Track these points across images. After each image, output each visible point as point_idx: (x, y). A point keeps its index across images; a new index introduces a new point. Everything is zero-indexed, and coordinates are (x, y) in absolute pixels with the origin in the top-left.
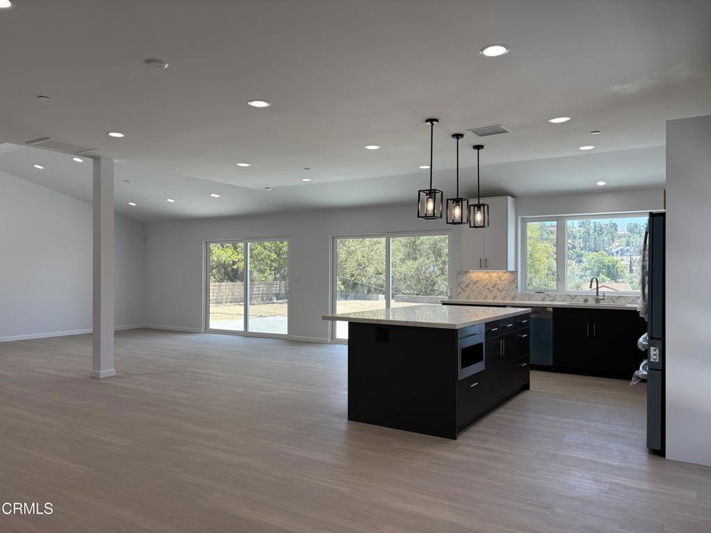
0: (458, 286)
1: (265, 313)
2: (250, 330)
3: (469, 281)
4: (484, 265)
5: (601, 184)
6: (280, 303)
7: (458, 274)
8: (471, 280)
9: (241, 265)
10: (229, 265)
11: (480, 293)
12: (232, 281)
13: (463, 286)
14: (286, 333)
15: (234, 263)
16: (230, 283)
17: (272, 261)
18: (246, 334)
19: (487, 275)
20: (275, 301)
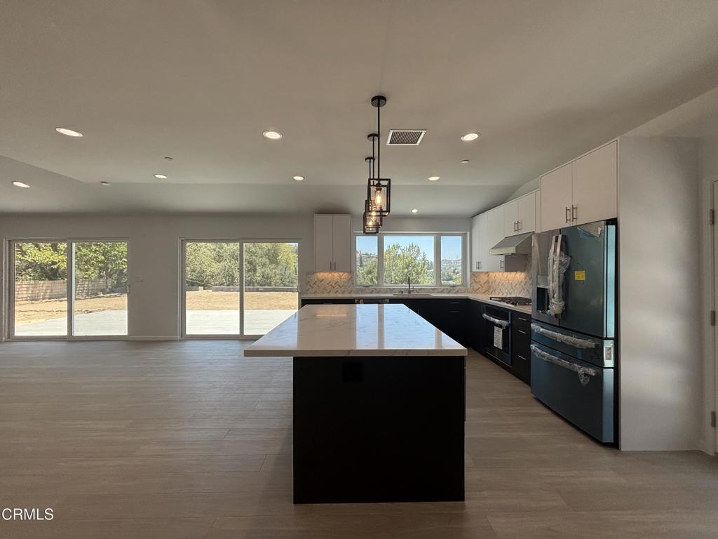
0: (307, 284)
1: (91, 308)
2: (76, 334)
3: (316, 280)
4: (333, 268)
5: (415, 211)
6: (107, 297)
7: (308, 274)
8: (318, 279)
9: (64, 265)
10: (47, 265)
11: (325, 289)
12: (50, 279)
13: (312, 284)
14: (126, 334)
15: (54, 263)
16: (48, 282)
17: (98, 262)
18: (70, 339)
19: (330, 275)
20: (102, 295)
